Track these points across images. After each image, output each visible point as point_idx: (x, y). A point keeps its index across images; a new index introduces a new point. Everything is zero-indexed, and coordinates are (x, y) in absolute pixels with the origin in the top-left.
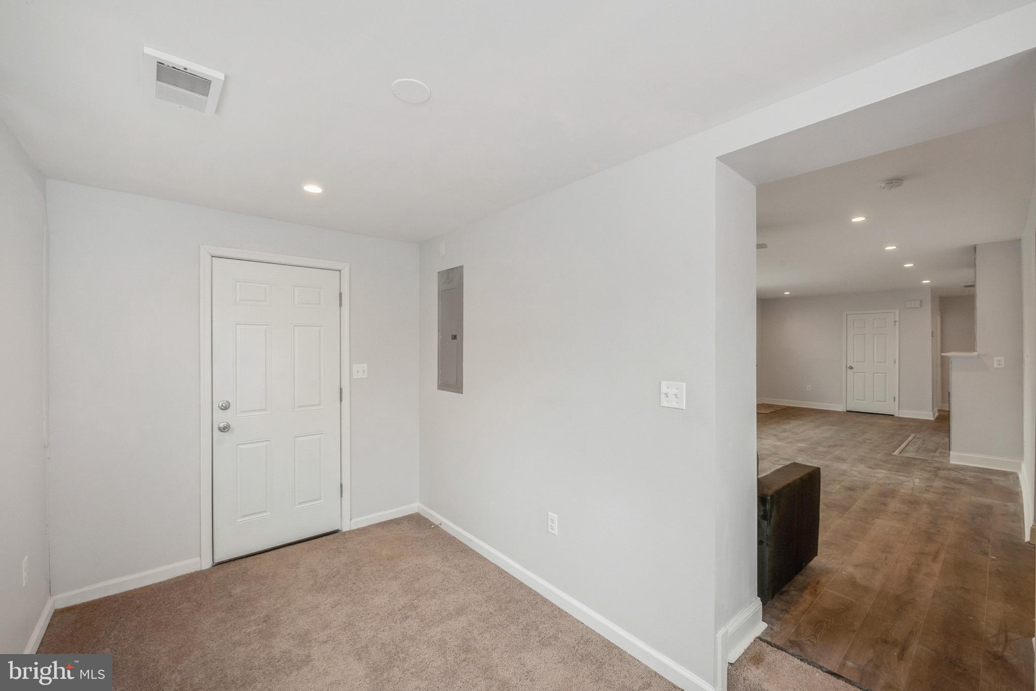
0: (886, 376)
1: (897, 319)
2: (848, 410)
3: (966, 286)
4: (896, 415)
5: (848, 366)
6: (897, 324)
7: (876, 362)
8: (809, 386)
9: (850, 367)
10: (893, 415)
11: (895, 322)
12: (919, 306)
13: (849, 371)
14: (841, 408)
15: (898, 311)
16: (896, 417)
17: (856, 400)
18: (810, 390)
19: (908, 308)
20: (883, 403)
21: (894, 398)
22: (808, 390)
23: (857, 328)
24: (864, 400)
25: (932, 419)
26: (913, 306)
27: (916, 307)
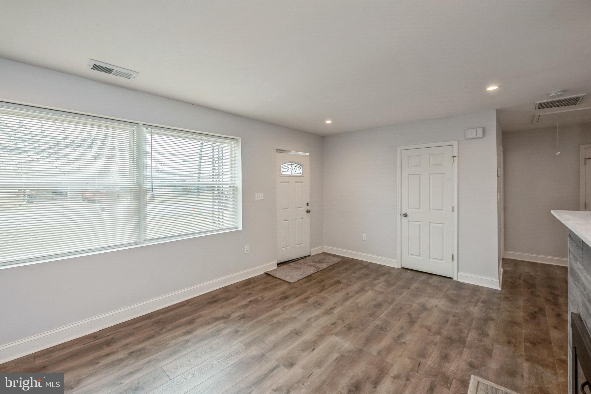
0: (442, 228)
1: (456, 154)
2: (403, 267)
4: (455, 279)
5: (403, 213)
6: (456, 159)
7: (432, 209)
8: (365, 235)
9: (405, 214)
10: (452, 278)
11: (453, 157)
12: (480, 134)
13: (404, 219)
14: (395, 264)
15: (457, 142)
16: (454, 281)
17: (411, 255)
18: (366, 240)
19: (468, 139)
20: (440, 261)
21: (453, 256)
22: (364, 240)
23: (411, 166)
24: (419, 256)
25: (498, 287)
26: (474, 136)
27: (478, 136)
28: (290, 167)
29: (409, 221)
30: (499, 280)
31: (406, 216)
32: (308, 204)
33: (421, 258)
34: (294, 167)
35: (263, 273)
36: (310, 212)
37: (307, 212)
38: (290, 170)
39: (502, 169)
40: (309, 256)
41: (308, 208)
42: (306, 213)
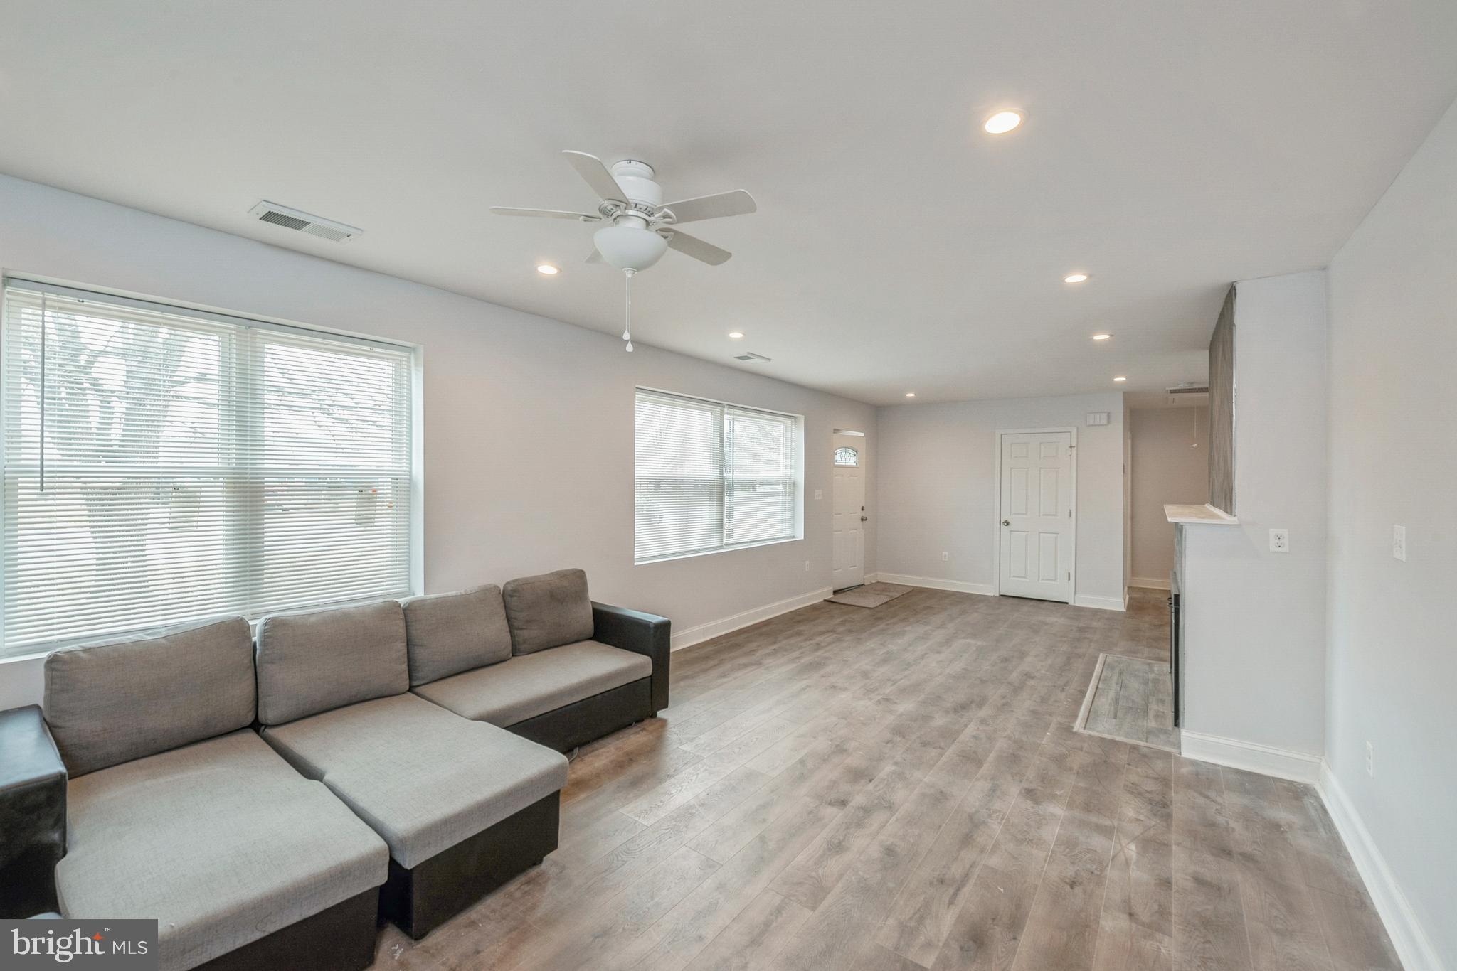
0: (1056, 538)
1: (1074, 444)
2: (1002, 594)
3: (1172, 392)
4: (1071, 603)
5: (1002, 521)
6: (1074, 451)
7: (1044, 515)
8: (947, 553)
9: (1005, 522)
10: (1067, 603)
11: (1071, 447)
12: (1104, 421)
13: (1004, 528)
14: (990, 590)
15: (1075, 430)
16: (1071, 606)
17: (1014, 577)
18: (947, 560)
19: (1089, 426)
20: (1053, 582)
21: (1069, 574)
22: (943, 559)
23: (1016, 457)
24: (1025, 577)
25: (1123, 609)
26: (1097, 423)
27: (1101, 423)
28: (843, 454)
29: (1011, 531)
30: (1124, 600)
31: (1007, 524)
32: (863, 509)
33: (1028, 580)
34: (848, 454)
35: (821, 600)
36: (866, 520)
37: (862, 520)
38: (843, 459)
39: (1130, 463)
40: (862, 585)
41: (863, 514)
42: (860, 521)
